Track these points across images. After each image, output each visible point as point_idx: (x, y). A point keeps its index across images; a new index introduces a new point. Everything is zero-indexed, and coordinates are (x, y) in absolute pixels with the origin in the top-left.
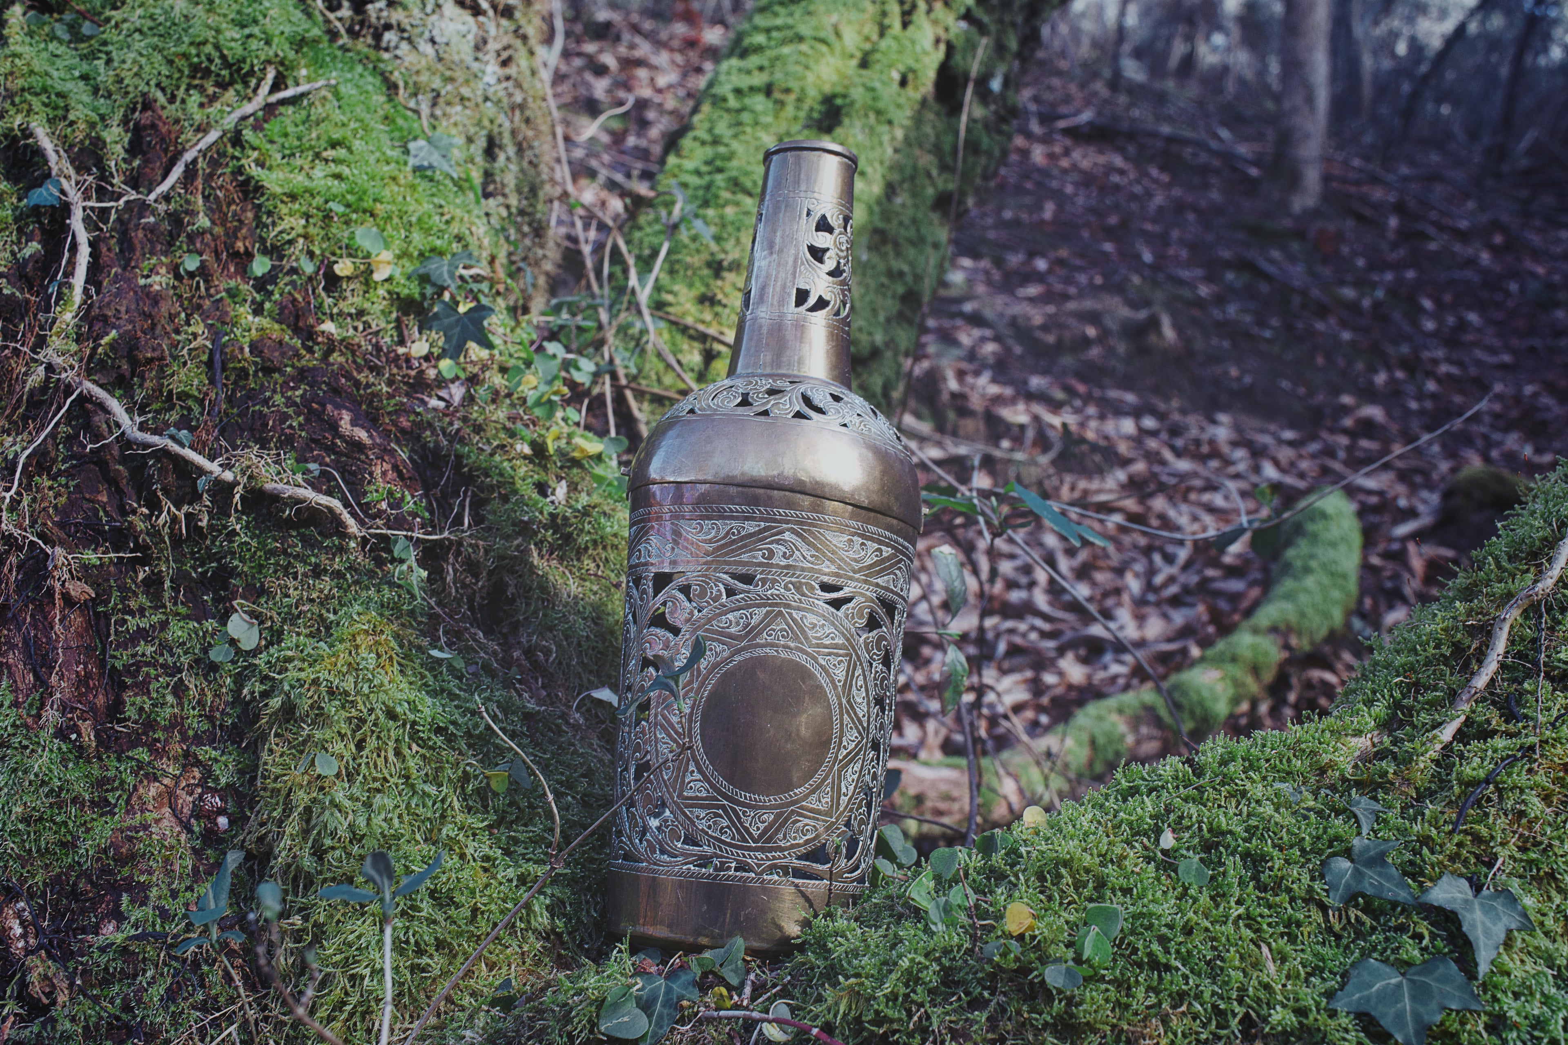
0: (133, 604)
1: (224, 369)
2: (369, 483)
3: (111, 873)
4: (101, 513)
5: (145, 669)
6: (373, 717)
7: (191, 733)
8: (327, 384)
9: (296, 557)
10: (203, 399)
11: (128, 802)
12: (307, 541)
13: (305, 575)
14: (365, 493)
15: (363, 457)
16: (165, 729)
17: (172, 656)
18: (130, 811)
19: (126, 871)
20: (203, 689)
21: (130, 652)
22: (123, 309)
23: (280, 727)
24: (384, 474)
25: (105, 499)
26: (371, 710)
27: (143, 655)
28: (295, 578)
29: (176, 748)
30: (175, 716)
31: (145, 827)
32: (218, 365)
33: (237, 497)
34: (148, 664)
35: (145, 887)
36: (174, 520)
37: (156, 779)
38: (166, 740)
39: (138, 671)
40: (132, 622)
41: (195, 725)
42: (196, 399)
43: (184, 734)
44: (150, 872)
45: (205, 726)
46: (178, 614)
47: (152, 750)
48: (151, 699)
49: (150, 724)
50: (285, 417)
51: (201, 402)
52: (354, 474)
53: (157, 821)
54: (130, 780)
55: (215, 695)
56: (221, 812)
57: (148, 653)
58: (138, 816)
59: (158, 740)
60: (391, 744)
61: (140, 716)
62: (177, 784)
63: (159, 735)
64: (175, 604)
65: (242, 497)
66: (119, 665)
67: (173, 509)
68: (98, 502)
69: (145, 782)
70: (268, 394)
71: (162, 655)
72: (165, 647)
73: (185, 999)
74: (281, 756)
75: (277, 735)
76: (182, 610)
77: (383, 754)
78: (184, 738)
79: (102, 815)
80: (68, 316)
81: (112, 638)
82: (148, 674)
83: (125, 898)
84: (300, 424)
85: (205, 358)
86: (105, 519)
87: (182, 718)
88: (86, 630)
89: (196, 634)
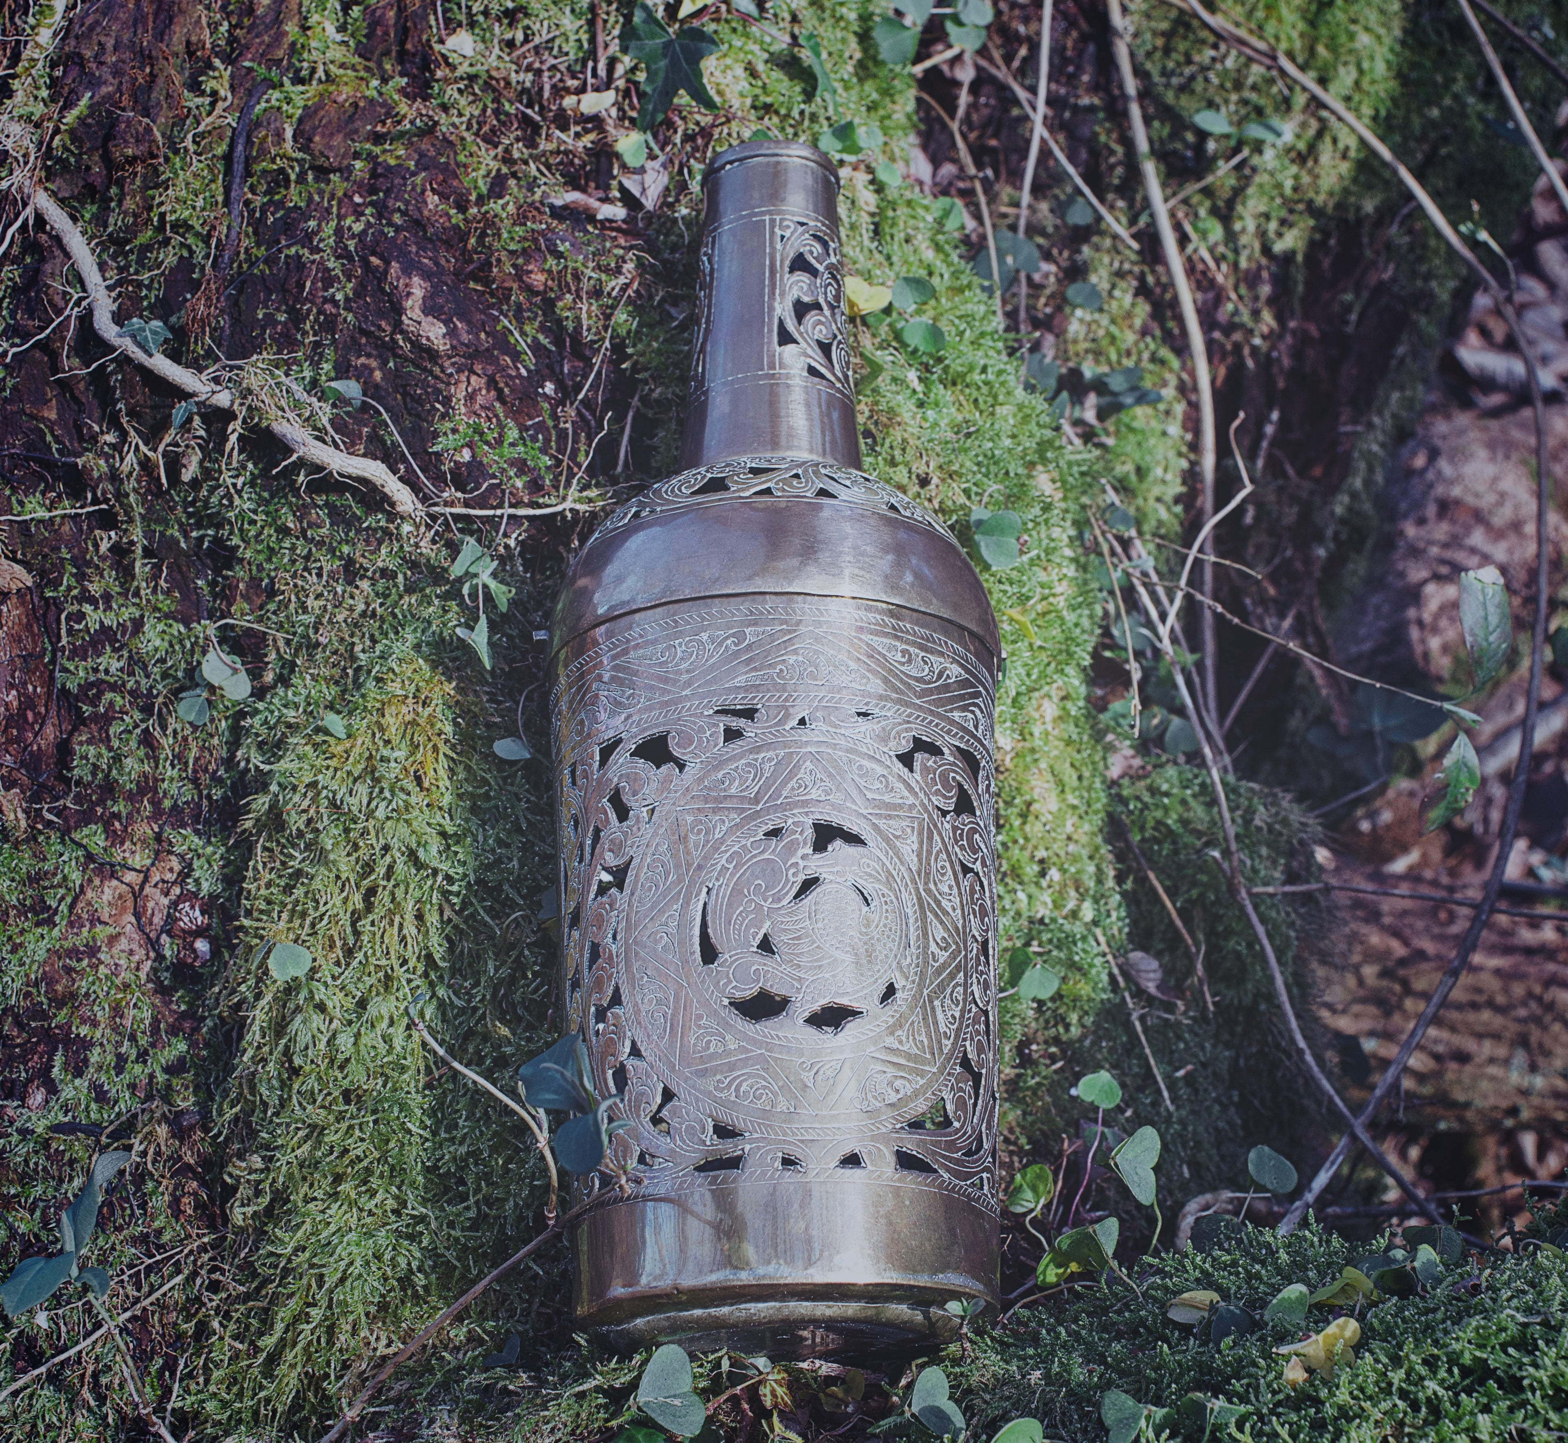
0: (95, 588)
1: (248, 173)
2: (444, 416)
3: (43, 1015)
4: (49, 438)
5: (109, 696)
6: (388, 859)
7: (167, 803)
8: (404, 213)
9: (321, 544)
10: (209, 236)
11: (72, 907)
12: (337, 515)
13: (332, 575)
14: (436, 435)
15: (437, 370)
16: (130, 797)
17: (148, 676)
18: (74, 923)
19: (62, 1016)
20: (185, 739)
21: (90, 663)
22: (110, 43)
23: (270, 838)
24: (471, 397)
25: (53, 416)
26: (386, 848)
27: (107, 671)
28: (319, 575)
29: (144, 829)
30: (145, 775)
31: (92, 951)
32: (239, 168)
33: (233, 438)
34: (113, 687)
35: (86, 1044)
36: (146, 465)
37: (113, 875)
38: (130, 815)
39: (99, 696)
40: (94, 617)
41: (174, 791)
42: (197, 234)
43: (156, 804)
44: (95, 1024)
45: (188, 794)
46: (156, 609)
47: (109, 832)
48: (110, 749)
49: (109, 789)
50: (329, 280)
51: (206, 240)
52: (419, 400)
53: (113, 939)
54: (76, 877)
55: (202, 749)
56: (200, 932)
57: (112, 670)
58: (85, 930)
59: (117, 816)
60: (409, 907)
61: (94, 775)
62: (146, 879)
63: (121, 807)
64: (155, 591)
65: (241, 438)
66: (72, 686)
67: (143, 448)
68: (43, 420)
69: (97, 881)
70: (312, 223)
71: (131, 674)
72: (136, 662)
73: (119, 1229)
74: (268, 885)
75: (265, 849)
76: (166, 605)
77: (397, 919)
78: (158, 813)
79: (38, 924)
80: (45, 36)
81: (64, 641)
82: (111, 703)
83: (59, 1059)
84: (347, 299)
85: (221, 149)
86: (55, 446)
87: (156, 780)
88: (28, 627)
89: (181, 642)
